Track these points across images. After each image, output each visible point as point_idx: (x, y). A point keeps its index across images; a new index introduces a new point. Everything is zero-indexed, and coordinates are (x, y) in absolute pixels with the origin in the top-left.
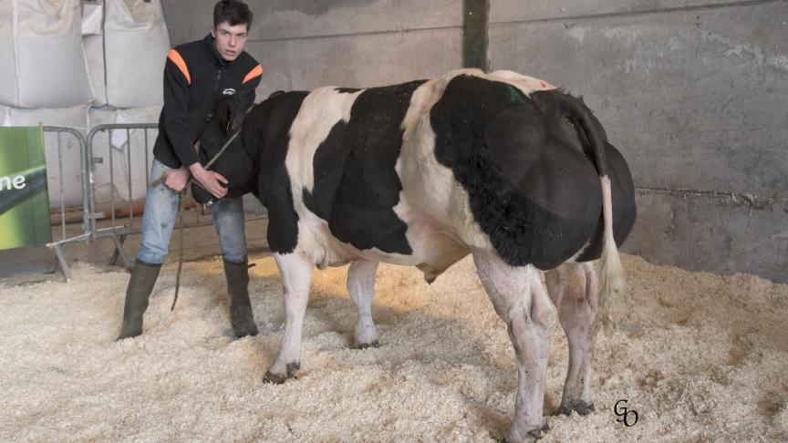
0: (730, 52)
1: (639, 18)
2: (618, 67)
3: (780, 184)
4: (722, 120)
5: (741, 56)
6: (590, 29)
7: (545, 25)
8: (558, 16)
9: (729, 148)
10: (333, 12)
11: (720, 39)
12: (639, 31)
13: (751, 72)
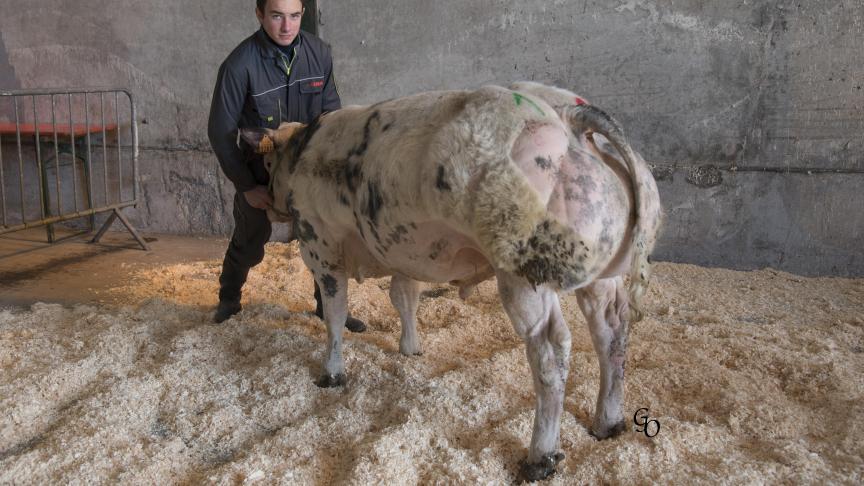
0: (623, 7)
2: (492, 22)
3: (681, 151)
4: (616, 83)
5: (635, 13)
9: (625, 114)
13: (646, 30)
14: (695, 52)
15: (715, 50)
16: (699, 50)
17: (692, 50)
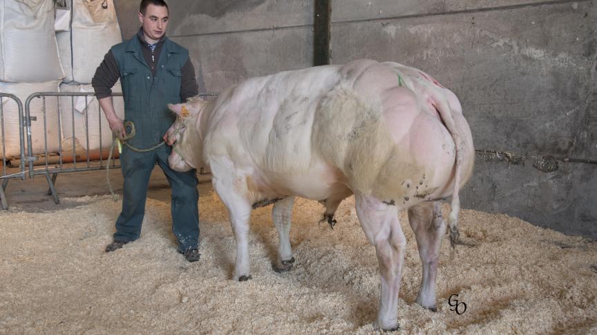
0: (495, 44)
1: (433, 18)
2: (418, 55)
3: (531, 145)
4: (490, 96)
5: (503, 48)
6: (399, 27)
7: (368, 24)
8: (377, 17)
9: (495, 117)
10: (228, 15)
11: (488, 34)
12: (432, 28)
13: (510, 59)
14: (542, 75)
15: (556, 74)
16: (545, 74)
17: (540, 73)
